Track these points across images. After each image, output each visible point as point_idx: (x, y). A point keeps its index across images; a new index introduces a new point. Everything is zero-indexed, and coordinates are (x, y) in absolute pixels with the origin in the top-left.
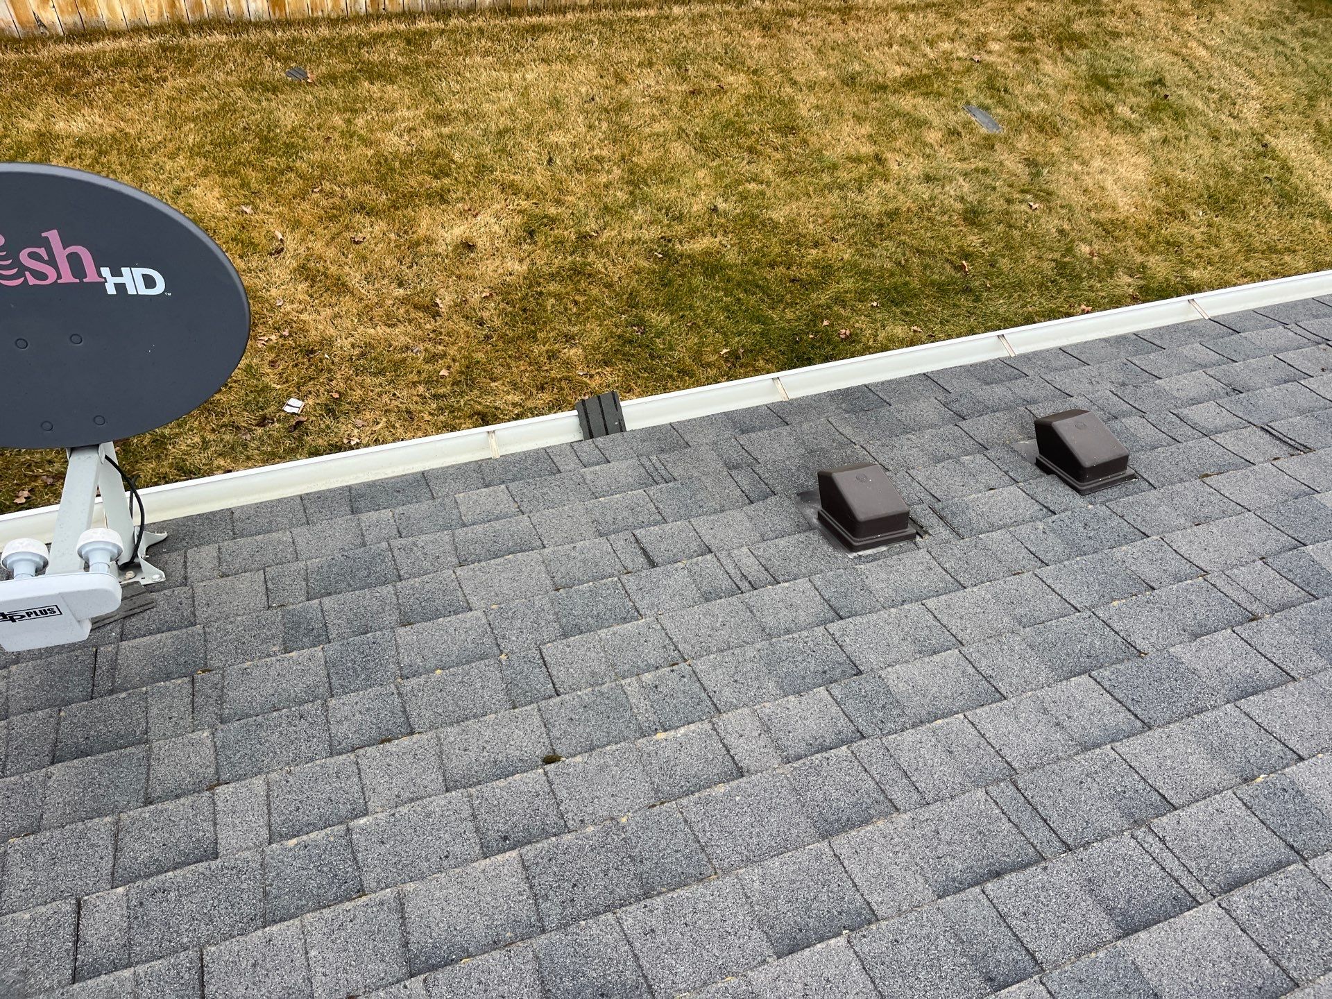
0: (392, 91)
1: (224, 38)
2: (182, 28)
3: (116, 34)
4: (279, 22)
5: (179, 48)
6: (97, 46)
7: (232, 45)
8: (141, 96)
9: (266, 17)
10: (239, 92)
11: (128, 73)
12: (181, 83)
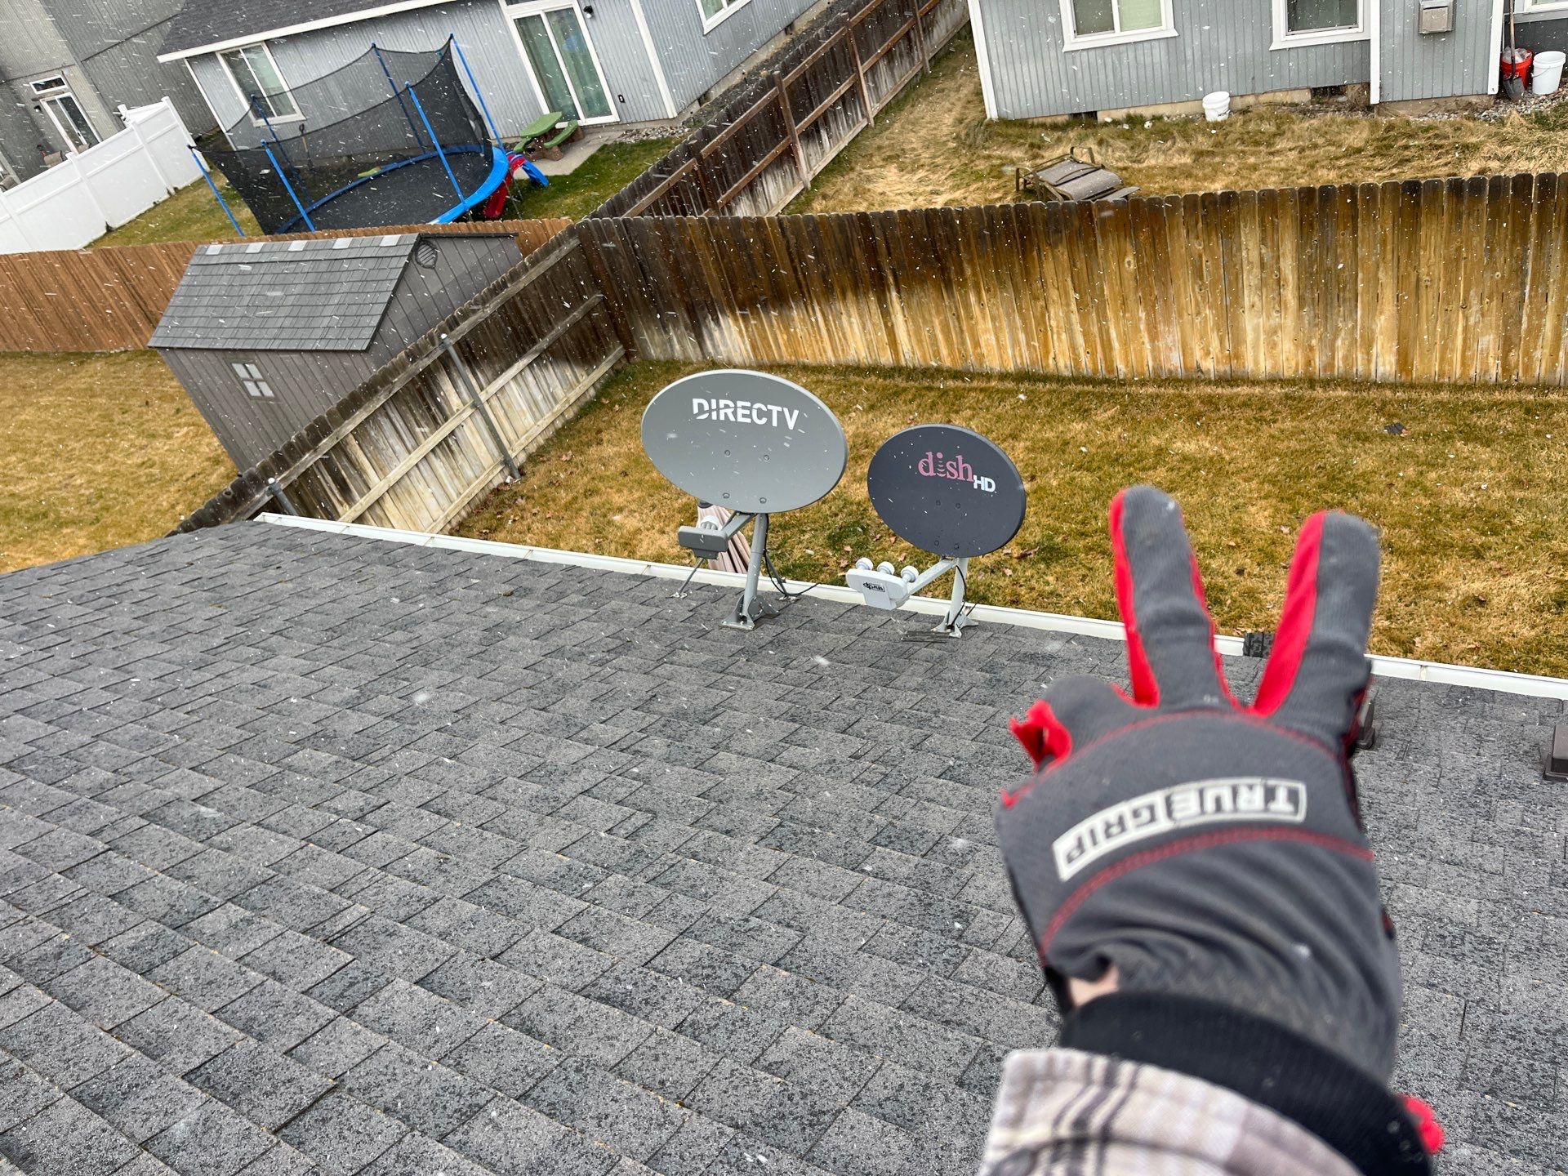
0: (1484, 453)
1: (1345, 394)
2: (1312, 383)
3: (1254, 382)
4: (1402, 385)
5: (1301, 399)
6: (1236, 390)
7: (1347, 399)
8: (1249, 432)
9: (1392, 379)
10: (1332, 438)
11: (1249, 413)
12: (1288, 425)
